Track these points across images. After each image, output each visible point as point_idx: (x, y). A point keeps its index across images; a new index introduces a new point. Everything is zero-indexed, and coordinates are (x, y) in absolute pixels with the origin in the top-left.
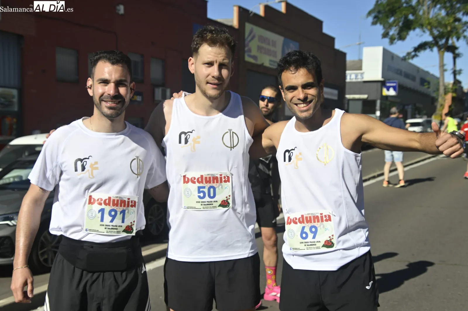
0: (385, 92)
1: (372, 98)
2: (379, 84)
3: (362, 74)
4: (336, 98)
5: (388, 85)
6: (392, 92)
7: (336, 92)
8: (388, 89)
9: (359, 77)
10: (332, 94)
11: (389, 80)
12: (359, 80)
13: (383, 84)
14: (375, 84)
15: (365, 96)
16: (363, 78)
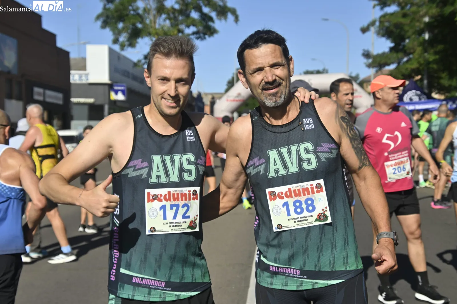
0: (113, 96)
1: (99, 102)
2: (107, 87)
3: (87, 75)
4: (60, 102)
5: (116, 88)
6: (121, 97)
7: (60, 95)
8: (116, 92)
9: (84, 78)
10: (56, 98)
11: (117, 83)
12: (84, 82)
13: (110, 87)
14: (102, 87)
15: (91, 100)
16: (87, 80)
